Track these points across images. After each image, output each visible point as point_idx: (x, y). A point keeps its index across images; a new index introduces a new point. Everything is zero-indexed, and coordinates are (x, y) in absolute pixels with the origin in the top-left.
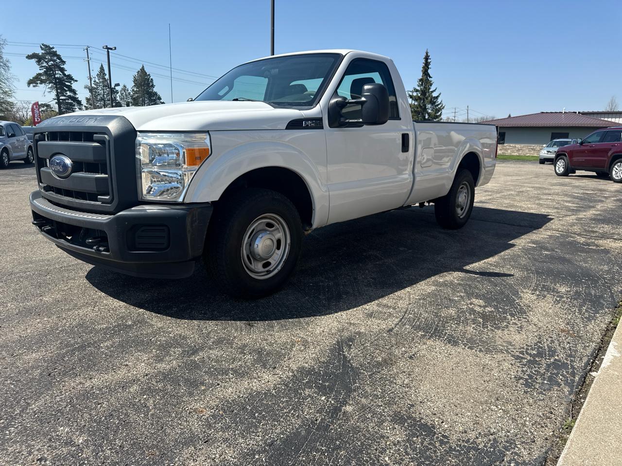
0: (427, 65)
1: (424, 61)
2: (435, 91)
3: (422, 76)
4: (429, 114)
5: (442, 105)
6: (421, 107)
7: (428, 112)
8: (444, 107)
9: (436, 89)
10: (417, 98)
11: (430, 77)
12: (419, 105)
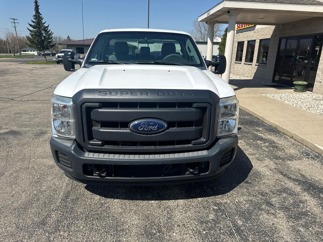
0: (37, 7)
1: (34, 4)
2: (45, 23)
3: (35, 13)
4: (44, 37)
5: (51, 32)
6: (38, 32)
7: (43, 35)
8: (53, 33)
9: (45, 22)
10: (35, 27)
11: (41, 14)
12: (38, 31)
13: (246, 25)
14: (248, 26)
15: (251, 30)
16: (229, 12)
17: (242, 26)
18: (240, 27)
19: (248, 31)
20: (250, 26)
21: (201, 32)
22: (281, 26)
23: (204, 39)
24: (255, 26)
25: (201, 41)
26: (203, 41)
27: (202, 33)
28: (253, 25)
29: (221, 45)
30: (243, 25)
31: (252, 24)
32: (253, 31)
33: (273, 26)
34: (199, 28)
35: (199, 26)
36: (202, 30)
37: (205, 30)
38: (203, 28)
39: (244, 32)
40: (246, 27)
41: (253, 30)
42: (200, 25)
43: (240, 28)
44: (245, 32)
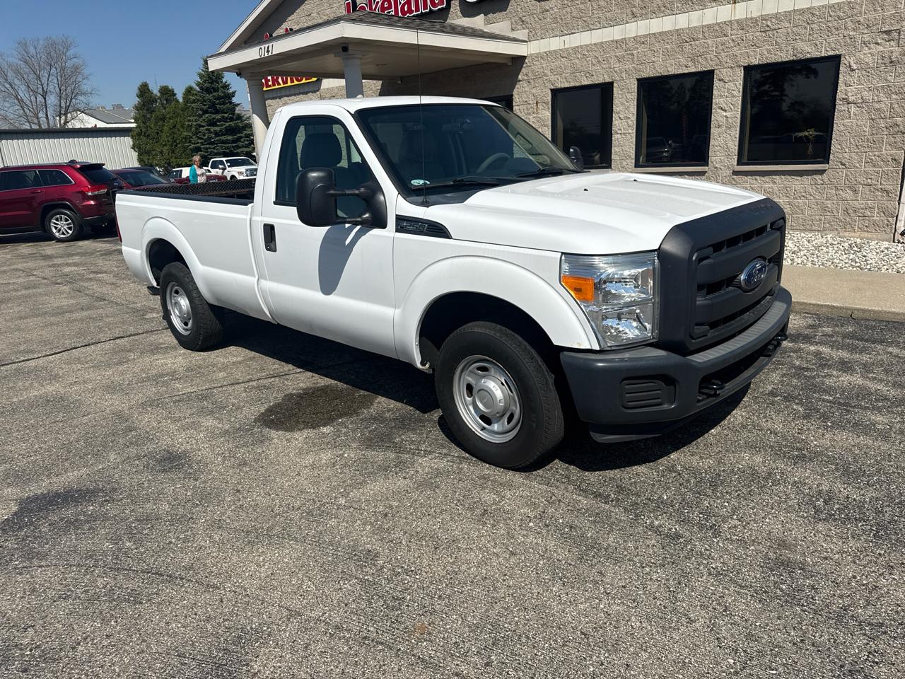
13: (289, 78)
14: (296, 83)
15: (309, 92)
16: (345, 49)
17: (275, 81)
18: (270, 83)
19: (299, 94)
20: (304, 81)
21: (18, 99)
22: (399, 82)
23: (39, 122)
24: (319, 81)
25: (27, 126)
26: (35, 127)
27: (22, 101)
28: (314, 79)
29: (139, 134)
30: (278, 78)
31: (309, 76)
32: (314, 94)
33: (375, 81)
34: (8, 86)
35: (7, 80)
36: (20, 92)
37: (31, 93)
38: (23, 87)
39: (286, 98)
40: (289, 84)
41: (314, 92)
42: (6, 76)
43: (270, 86)
44: (288, 96)
